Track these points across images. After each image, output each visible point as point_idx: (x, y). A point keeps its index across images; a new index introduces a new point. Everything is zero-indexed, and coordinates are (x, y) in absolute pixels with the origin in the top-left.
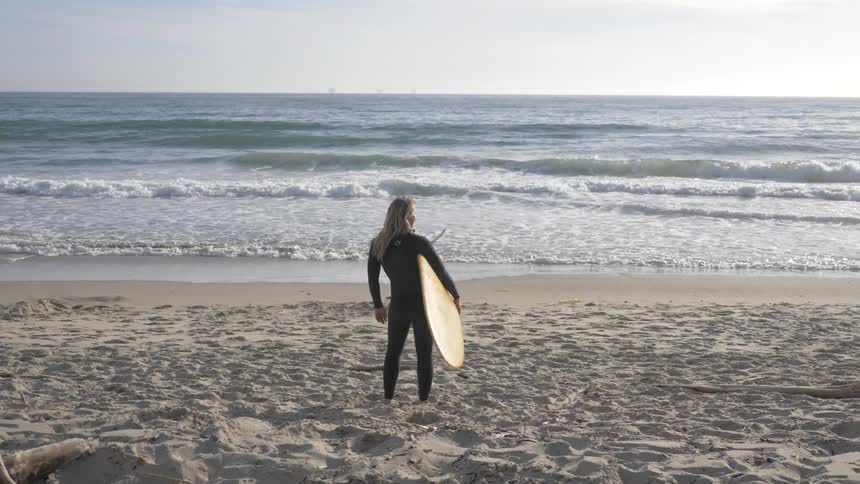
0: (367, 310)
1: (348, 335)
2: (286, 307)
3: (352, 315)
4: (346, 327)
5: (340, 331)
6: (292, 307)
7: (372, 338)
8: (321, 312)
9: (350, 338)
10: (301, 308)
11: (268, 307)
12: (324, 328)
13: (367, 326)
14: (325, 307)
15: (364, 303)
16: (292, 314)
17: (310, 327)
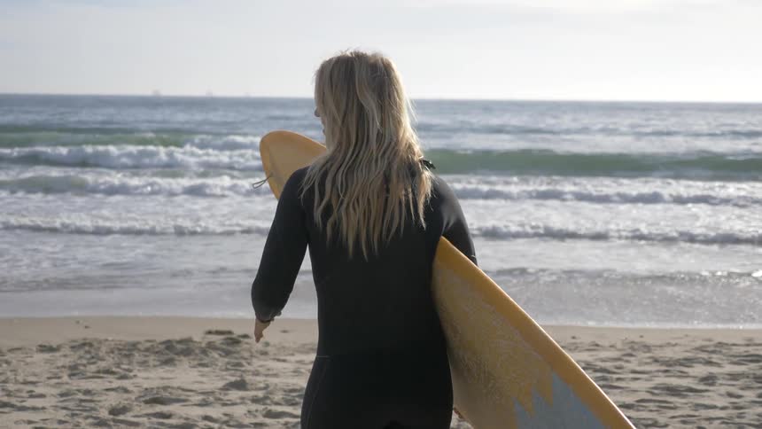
0: (172, 355)
1: (124, 410)
2: (44, 349)
3: (144, 364)
4: (126, 391)
5: (113, 400)
6: (51, 349)
7: (169, 416)
8: (95, 359)
9: (128, 417)
10: (66, 350)
11: (12, 350)
12: (87, 392)
13: (165, 388)
14: (104, 349)
15: (169, 341)
16: (47, 361)
17: (64, 389)
